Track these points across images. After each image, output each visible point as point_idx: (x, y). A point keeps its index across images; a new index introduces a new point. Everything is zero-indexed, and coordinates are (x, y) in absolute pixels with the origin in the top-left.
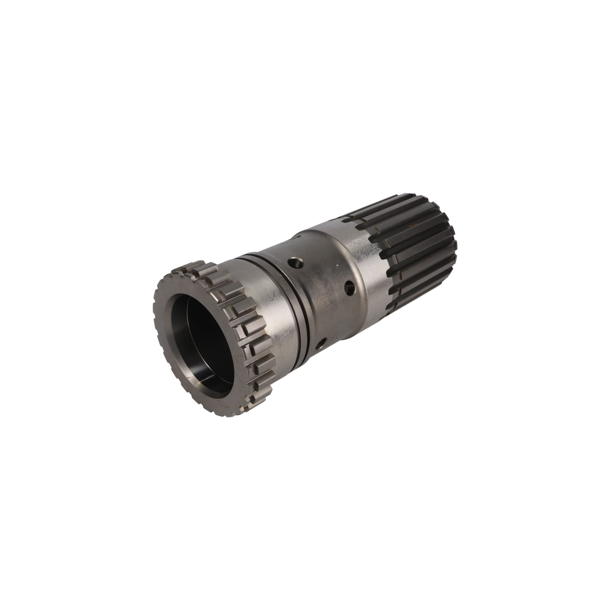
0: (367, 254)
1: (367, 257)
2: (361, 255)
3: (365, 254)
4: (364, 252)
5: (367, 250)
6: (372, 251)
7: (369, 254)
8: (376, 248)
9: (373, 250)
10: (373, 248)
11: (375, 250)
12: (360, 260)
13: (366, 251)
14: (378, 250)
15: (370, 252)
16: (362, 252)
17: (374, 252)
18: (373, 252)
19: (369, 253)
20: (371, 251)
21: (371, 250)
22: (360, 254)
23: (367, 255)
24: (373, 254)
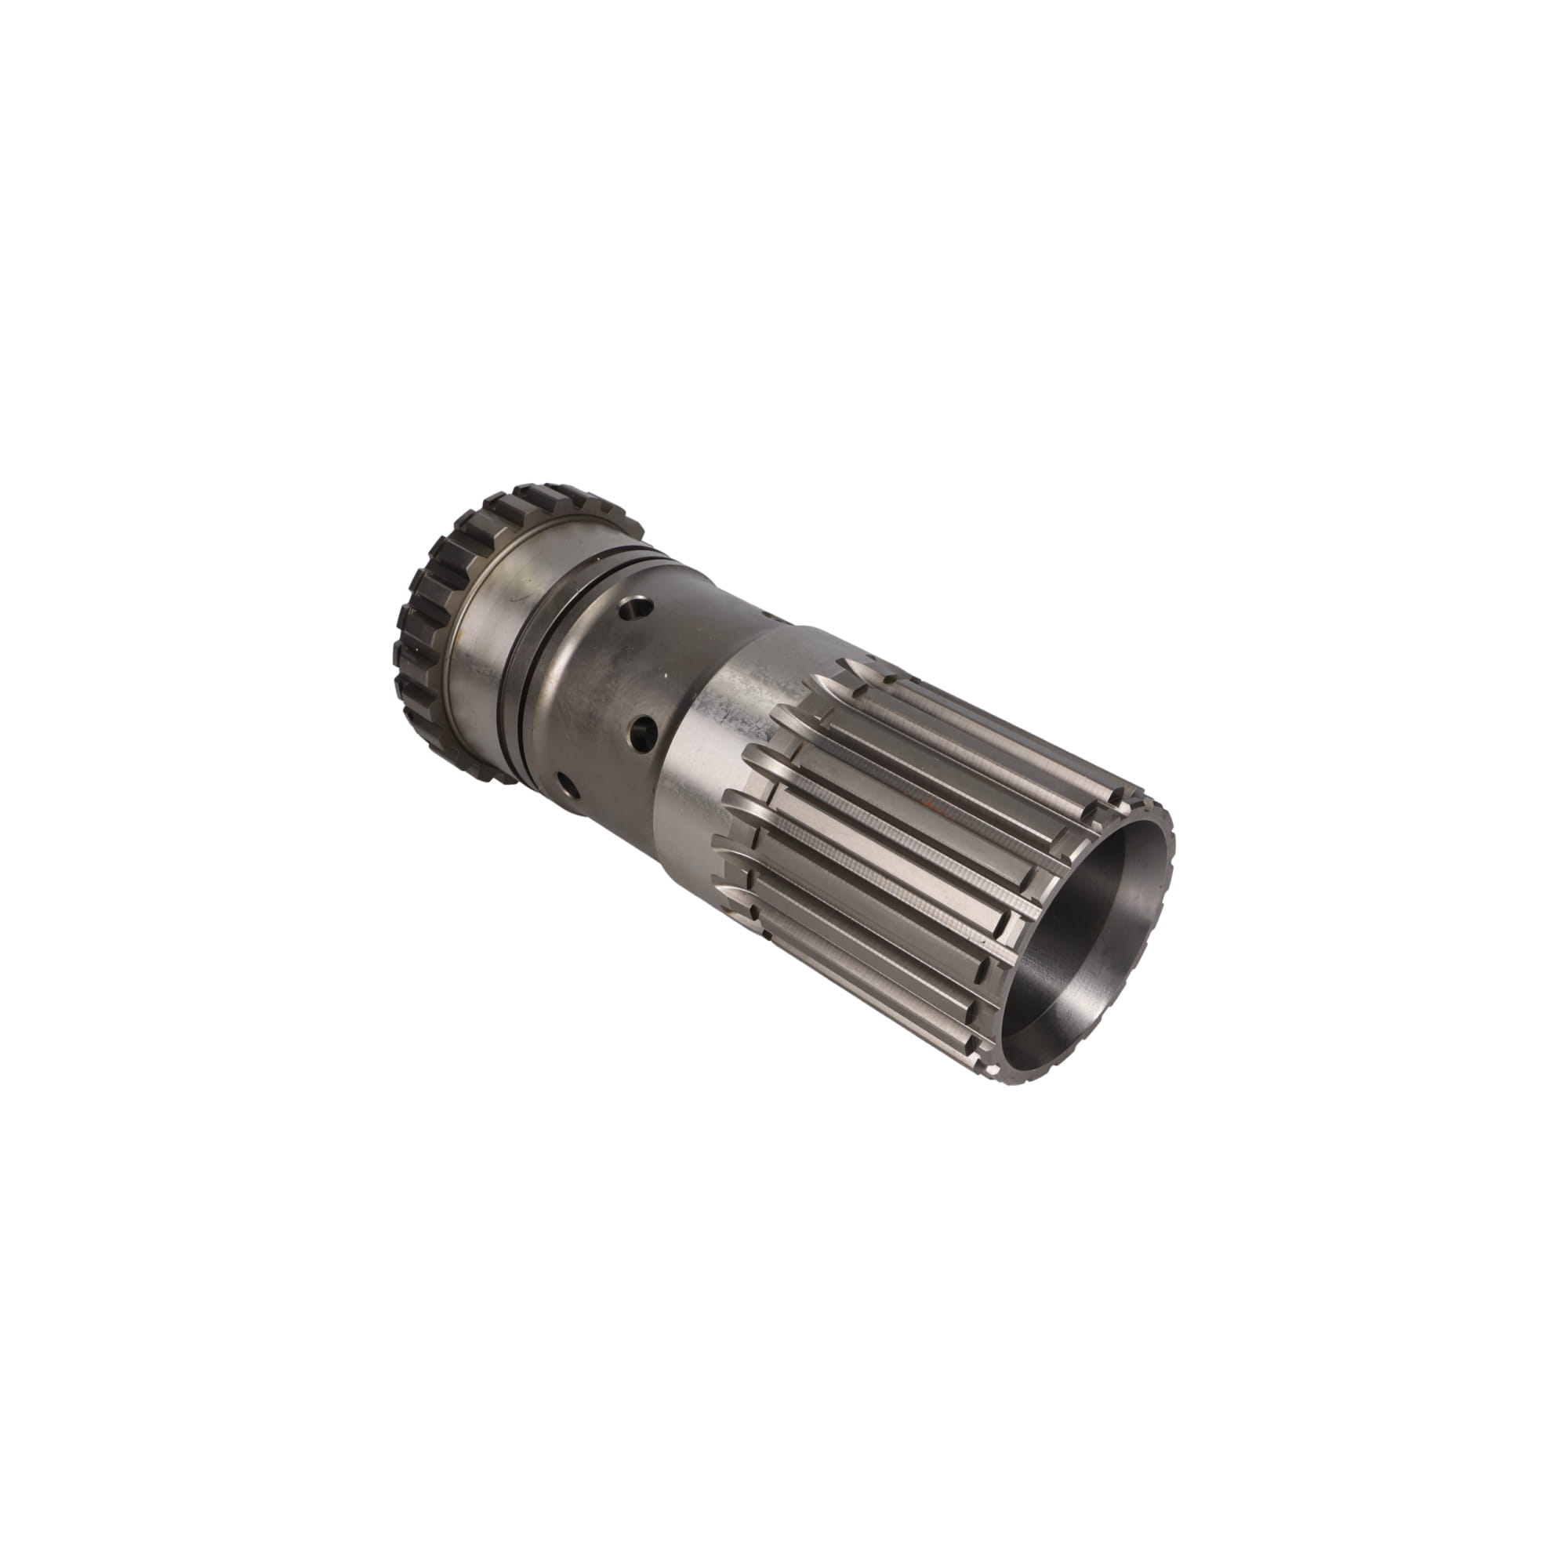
0: (729, 717)
1: (719, 720)
2: (718, 704)
3: (725, 714)
4: (731, 708)
5: (740, 713)
6: (746, 723)
7: (731, 720)
8: (759, 729)
9: (749, 726)
10: (757, 722)
11: (753, 730)
12: (704, 708)
13: (735, 713)
14: (758, 736)
15: (740, 721)
16: (729, 704)
17: (746, 731)
18: (746, 728)
19: (737, 720)
20: (743, 722)
21: (746, 720)
22: (718, 701)
23: (725, 718)
24: (740, 730)
